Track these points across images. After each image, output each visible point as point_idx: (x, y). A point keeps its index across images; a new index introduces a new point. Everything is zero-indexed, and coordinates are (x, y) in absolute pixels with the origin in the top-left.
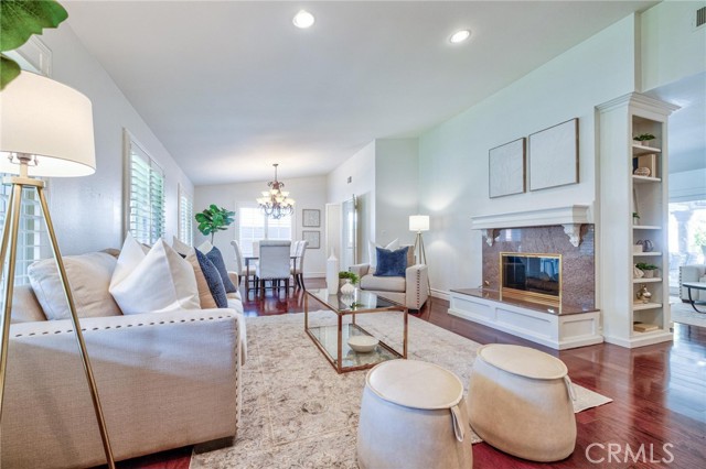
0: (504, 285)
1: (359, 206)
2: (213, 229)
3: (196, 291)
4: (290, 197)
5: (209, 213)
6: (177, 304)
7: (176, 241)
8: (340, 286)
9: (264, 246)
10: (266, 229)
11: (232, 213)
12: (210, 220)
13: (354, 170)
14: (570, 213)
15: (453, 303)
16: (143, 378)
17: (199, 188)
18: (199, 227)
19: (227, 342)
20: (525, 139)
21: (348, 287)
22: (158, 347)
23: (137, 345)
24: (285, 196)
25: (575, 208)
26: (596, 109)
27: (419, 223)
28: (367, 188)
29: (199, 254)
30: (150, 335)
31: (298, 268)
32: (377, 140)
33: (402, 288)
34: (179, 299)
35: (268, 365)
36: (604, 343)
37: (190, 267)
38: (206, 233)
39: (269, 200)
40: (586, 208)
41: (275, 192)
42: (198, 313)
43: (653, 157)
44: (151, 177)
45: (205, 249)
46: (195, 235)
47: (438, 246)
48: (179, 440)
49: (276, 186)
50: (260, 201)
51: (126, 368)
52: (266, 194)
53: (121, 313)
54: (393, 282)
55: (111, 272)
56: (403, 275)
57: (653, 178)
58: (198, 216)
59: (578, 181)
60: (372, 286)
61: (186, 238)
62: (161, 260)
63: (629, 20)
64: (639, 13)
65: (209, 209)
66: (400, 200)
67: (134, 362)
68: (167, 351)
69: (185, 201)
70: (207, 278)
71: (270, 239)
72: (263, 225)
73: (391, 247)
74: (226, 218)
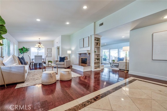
0: (81, 63)
1: (58, 48)
2: (24, 52)
3: (18, 62)
4: (43, 46)
5: (23, 49)
6: (15, 64)
7: (14, 55)
8: (48, 63)
9: (35, 56)
10: (38, 52)
11: (29, 49)
12: (22, 50)
13: (58, 41)
14: (87, 51)
15: (73, 66)
16: (10, 73)
17: (19, 43)
18: (20, 52)
19: (23, 69)
20: (84, 39)
21: (50, 63)
22: (12, 69)
23: (8, 69)
24: (41, 46)
25: (87, 50)
26: (91, 36)
27: (69, 52)
28: (59, 45)
29: (19, 58)
30: (10, 68)
31: (45, 61)
32: (61, 35)
33: (64, 64)
34: (15, 63)
35: (33, 76)
36: (91, 71)
37: (17, 59)
38: (22, 53)
39: (38, 46)
40: (89, 51)
41: (39, 45)
42: (18, 65)
43: (99, 43)
44: (7, 42)
45: (20, 57)
46: (19, 53)
47: (73, 56)
48: (15, 82)
49: (40, 43)
50: (35, 46)
51: (7, 72)
52: (37, 45)
53: (4, 65)
54: (62, 63)
55: (3, 60)
56: (64, 62)
57: (99, 46)
58: (19, 49)
59: (89, 46)
60: (58, 64)
61: (16, 54)
62: (12, 58)
63: (93, 23)
64: (95, 23)
65: (22, 48)
66: (66, 47)
67: (8, 71)
68: (13, 70)
69: (15, 46)
70: (20, 61)
71: (39, 55)
72: (37, 52)
73: (63, 57)
74: (27, 50)
